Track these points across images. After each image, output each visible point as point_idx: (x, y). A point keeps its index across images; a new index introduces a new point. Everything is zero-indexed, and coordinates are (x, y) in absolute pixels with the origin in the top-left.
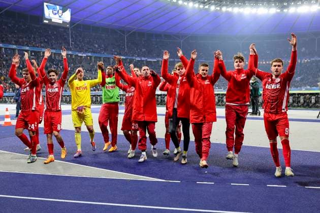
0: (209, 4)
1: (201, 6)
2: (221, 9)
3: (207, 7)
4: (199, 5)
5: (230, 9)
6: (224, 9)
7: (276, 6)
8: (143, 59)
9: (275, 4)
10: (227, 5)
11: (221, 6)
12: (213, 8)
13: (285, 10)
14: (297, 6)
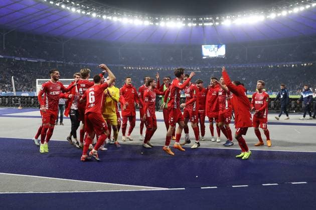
0: (91, 11)
1: (84, 12)
2: (102, 16)
3: (89, 13)
4: (81, 11)
5: (110, 18)
6: (104, 17)
7: (149, 19)
8: (23, 59)
9: (149, 18)
10: (107, 14)
11: (102, 14)
12: (94, 15)
13: (157, 24)
14: (166, 21)
